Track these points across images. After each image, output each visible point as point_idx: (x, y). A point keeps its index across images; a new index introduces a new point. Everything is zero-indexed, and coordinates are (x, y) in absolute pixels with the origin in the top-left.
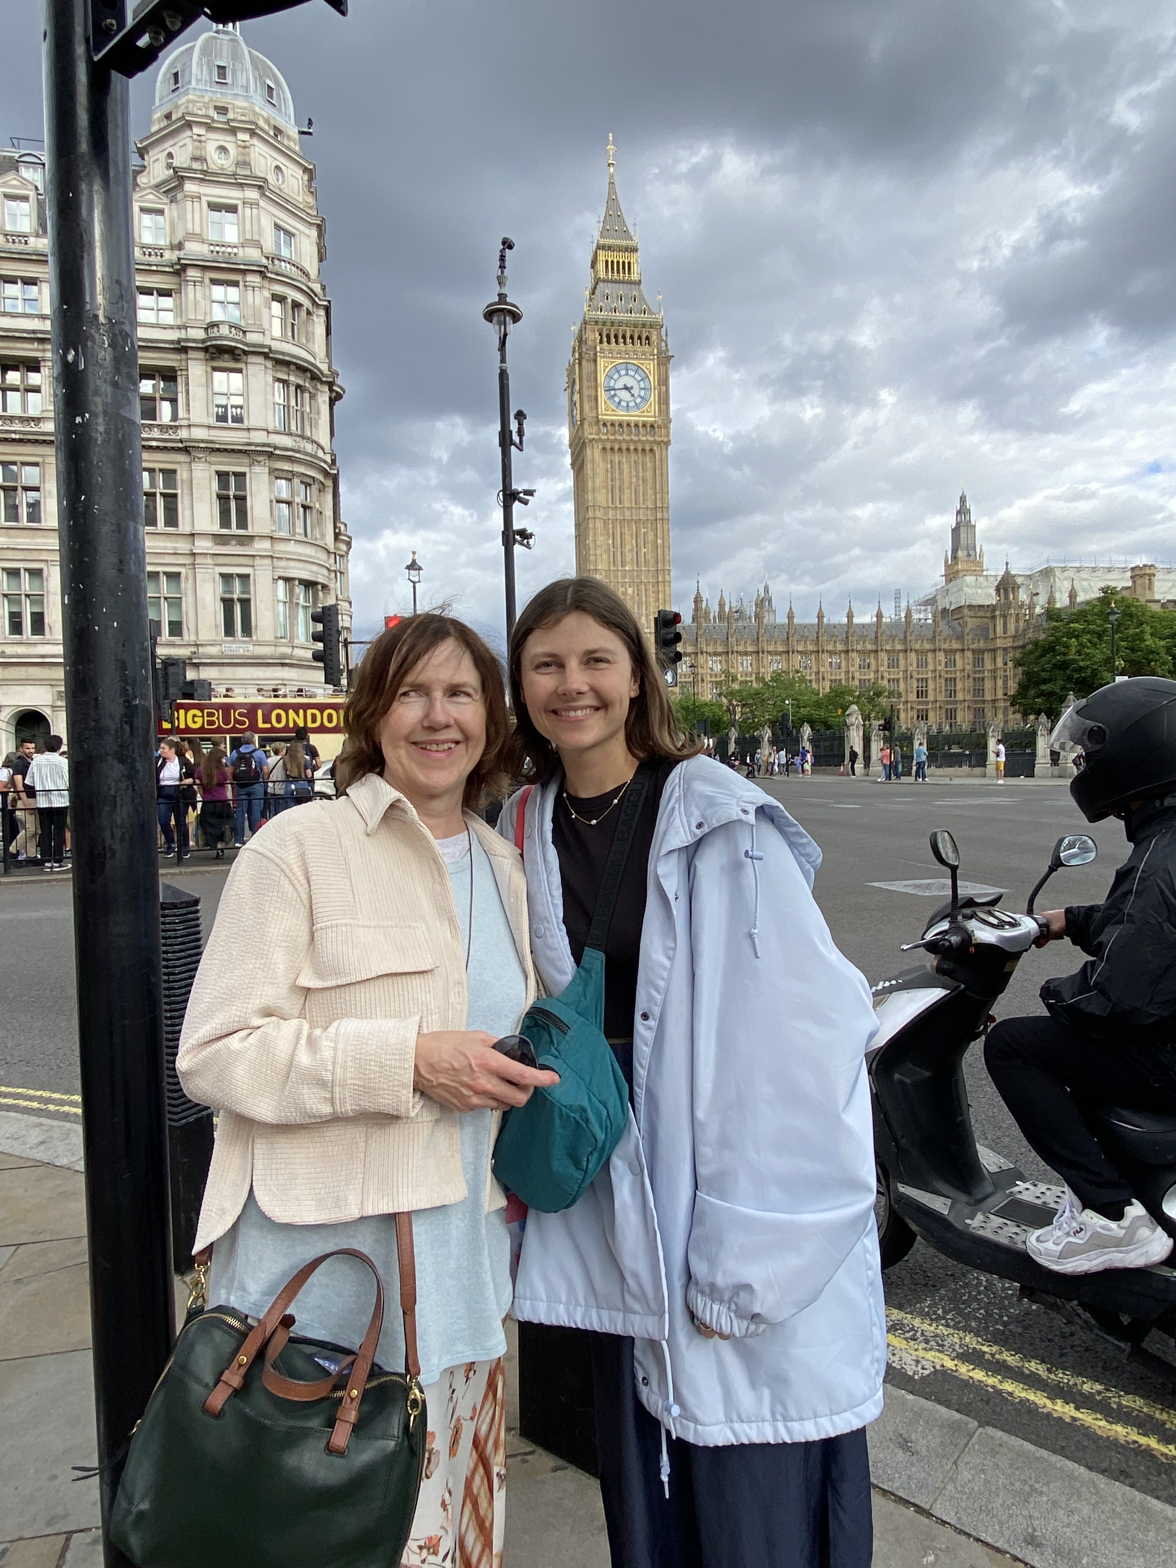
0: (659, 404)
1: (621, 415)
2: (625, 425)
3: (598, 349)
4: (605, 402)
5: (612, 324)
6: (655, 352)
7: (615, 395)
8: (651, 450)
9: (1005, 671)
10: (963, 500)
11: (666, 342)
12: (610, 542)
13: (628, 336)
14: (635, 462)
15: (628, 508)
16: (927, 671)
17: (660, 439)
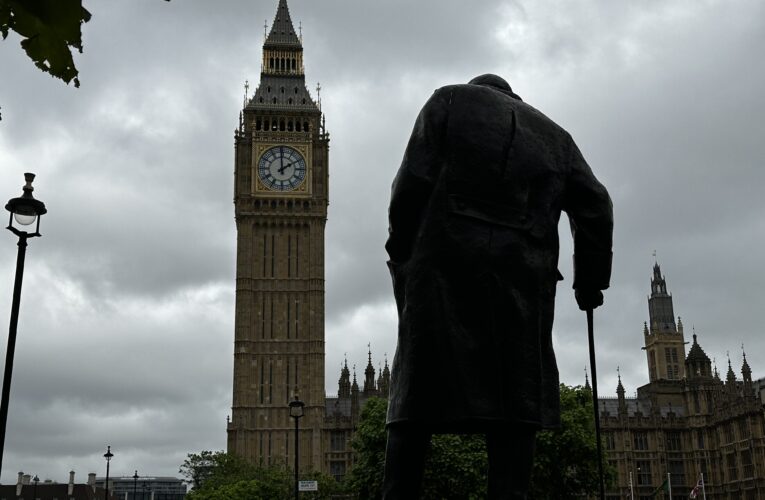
0: (314, 182)
1: (276, 193)
2: (278, 202)
3: (254, 134)
4: (259, 182)
5: (271, 112)
6: (311, 136)
7: (269, 175)
8: (306, 226)
9: (702, 454)
10: (657, 270)
11: (323, 128)
12: (260, 313)
13: (286, 122)
14: (289, 237)
15: (280, 281)
16: (614, 453)
17: (313, 215)
